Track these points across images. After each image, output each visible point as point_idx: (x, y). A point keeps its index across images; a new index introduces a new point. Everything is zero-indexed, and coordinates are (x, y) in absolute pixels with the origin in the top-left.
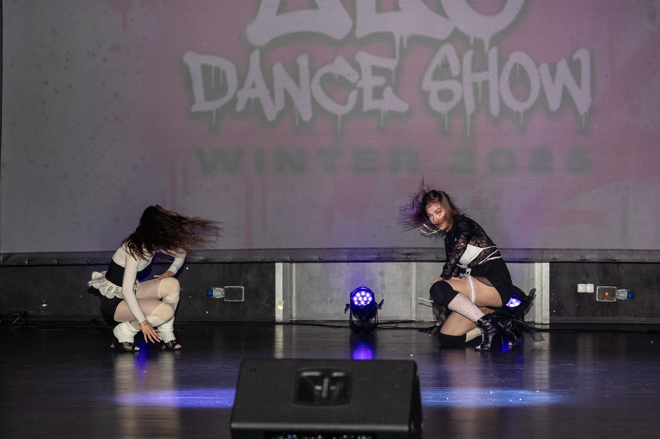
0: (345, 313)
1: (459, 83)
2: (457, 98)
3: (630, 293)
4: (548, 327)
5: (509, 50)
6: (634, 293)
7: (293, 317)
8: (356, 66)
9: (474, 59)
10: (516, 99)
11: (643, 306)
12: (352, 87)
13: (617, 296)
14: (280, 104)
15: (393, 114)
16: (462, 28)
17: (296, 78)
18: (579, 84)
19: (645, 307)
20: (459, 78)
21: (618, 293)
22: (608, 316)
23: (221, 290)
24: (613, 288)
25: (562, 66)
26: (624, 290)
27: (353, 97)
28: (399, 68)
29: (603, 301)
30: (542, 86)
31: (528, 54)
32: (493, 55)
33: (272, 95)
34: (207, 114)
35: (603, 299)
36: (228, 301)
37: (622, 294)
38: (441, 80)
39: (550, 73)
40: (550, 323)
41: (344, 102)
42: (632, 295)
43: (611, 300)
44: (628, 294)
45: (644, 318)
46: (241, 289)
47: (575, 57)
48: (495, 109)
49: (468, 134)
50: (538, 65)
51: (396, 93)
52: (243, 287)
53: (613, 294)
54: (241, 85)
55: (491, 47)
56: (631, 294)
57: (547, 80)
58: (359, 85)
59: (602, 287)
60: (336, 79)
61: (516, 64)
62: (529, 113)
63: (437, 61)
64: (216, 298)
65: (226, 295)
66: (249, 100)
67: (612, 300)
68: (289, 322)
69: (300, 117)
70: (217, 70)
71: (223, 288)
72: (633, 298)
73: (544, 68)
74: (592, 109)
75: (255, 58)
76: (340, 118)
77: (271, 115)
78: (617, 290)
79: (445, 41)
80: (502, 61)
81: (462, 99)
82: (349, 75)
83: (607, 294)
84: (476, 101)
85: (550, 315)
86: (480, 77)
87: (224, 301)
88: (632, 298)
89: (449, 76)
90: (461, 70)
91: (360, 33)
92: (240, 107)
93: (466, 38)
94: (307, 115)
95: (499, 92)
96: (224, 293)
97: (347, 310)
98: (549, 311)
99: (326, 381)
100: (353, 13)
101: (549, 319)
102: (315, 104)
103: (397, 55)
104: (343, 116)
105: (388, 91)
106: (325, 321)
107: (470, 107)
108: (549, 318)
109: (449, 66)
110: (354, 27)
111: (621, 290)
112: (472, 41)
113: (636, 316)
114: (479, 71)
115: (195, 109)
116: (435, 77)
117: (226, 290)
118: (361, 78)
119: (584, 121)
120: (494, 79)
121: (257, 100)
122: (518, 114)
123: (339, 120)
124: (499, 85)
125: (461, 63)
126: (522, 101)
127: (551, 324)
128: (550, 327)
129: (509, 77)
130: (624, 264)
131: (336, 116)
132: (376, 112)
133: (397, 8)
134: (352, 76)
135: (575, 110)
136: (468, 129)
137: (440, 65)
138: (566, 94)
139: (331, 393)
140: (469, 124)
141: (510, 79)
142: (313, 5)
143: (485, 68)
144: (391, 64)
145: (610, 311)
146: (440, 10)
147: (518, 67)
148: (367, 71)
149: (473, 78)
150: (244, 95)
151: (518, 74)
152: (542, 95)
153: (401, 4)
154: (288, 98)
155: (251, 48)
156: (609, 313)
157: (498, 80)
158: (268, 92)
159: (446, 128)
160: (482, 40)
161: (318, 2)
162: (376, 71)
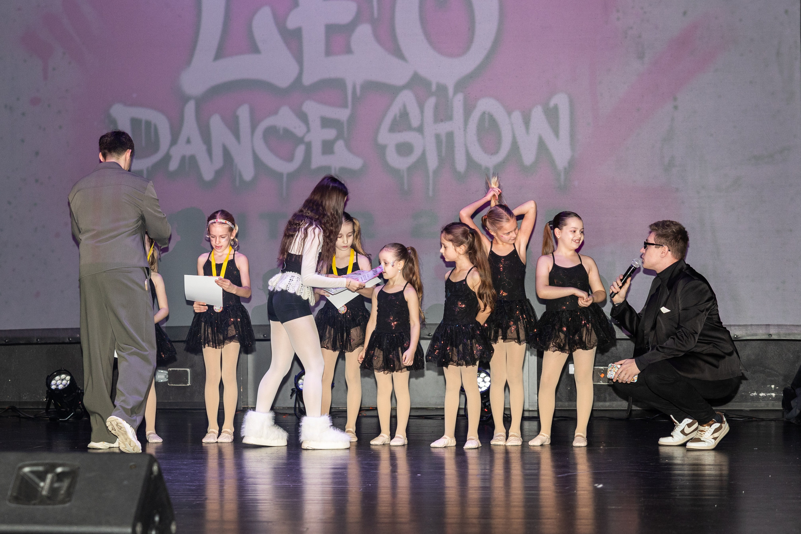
0: (291, 398)
1: (419, 134)
2: (417, 152)
5: (476, 96)
7: (249, 404)
8: (303, 118)
9: (436, 107)
10: (485, 153)
12: (300, 140)
14: (219, 161)
15: (344, 171)
16: (423, 73)
17: (236, 133)
18: (557, 134)
20: (420, 130)
22: (605, 401)
23: (165, 373)
25: (538, 113)
27: (300, 151)
28: (352, 119)
29: (598, 383)
30: (514, 137)
31: (498, 100)
32: (458, 102)
33: (209, 152)
35: (598, 381)
36: (172, 386)
38: (399, 132)
39: (524, 121)
41: (290, 158)
43: (608, 383)
46: (187, 372)
47: (552, 104)
48: (461, 164)
49: (431, 193)
50: (509, 113)
51: (349, 147)
52: (188, 370)
54: (174, 141)
55: (456, 92)
57: (520, 130)
58: (307, 139)
59: (597, 368)
60: (281, 132)
61: (484, 113)
62: (499, 167)
63: (395, 110)
64: (159, 381)
65: (168, 378)
66: (183, 158)
68: (242, 409)
69: (240, 176)
70: (148, 123)
71: (168, 371)
73: (517, 116)
74: (572, 164)
75: (190, 109)
76: (285, 176)
77: (208, 174)
79: (404, 87)
80: (468, 110)
81: (424, 154)
82: (295, 128)
83: (602, 375)
84: (439, 155)
86: (444, 128)
87: (168, 385)
89: (409, 128)
90: (422, 120)
91: (307, 80)
92: (173, 165)
93: (428, 84)
94: (248, 173)
95: (465, 145)
96: (167, 376)
99: (49, 477)
100: (299, 57)
102: (257, 162)
103: (350, 104)
104: (292, 176)
105: (340, 146)
106: (284, 408)
107: (432, 163)
109: (408, 115)
110: (301, 74)
112: (434, 87)
114: (442, 121)
116: (394, 128)
117: (170, 374)
118: (308, 130)
120: (459, 129)
121: (193, 158)
122: (487, 168)
123: (285, 179)
124: (465, 136)
125: (422, 111)
126: (492, 154)
129: (477, 127)
130: (622, 341)
131: (281, 175)
132: (325, 170)
133: (348, 50)
134: (298, 129)
135: (552, 162)
136: (431, 188)
137: (398, 115)
138: (542, 145)
139: (53, 491)
140: (431, 182)
141: (478, 130)
142: (254, 49)
143: (449, 118)
144: (343, 114)
145: (607, 396)
146: (398, 53)
147: (487, 116)
148: (315, 123)
149: (435, 129)
150: (177, 153)
151: (487, 124)
152: (515, 147)
153: (354, 46)
154: (227, 155)
155: (185, 99)
156: (606, 398)
157: (464, 130)
158: (204, 148)
159: (406, 187)
160: (446, 85)
161: (260, 45)
162: (326, 122)
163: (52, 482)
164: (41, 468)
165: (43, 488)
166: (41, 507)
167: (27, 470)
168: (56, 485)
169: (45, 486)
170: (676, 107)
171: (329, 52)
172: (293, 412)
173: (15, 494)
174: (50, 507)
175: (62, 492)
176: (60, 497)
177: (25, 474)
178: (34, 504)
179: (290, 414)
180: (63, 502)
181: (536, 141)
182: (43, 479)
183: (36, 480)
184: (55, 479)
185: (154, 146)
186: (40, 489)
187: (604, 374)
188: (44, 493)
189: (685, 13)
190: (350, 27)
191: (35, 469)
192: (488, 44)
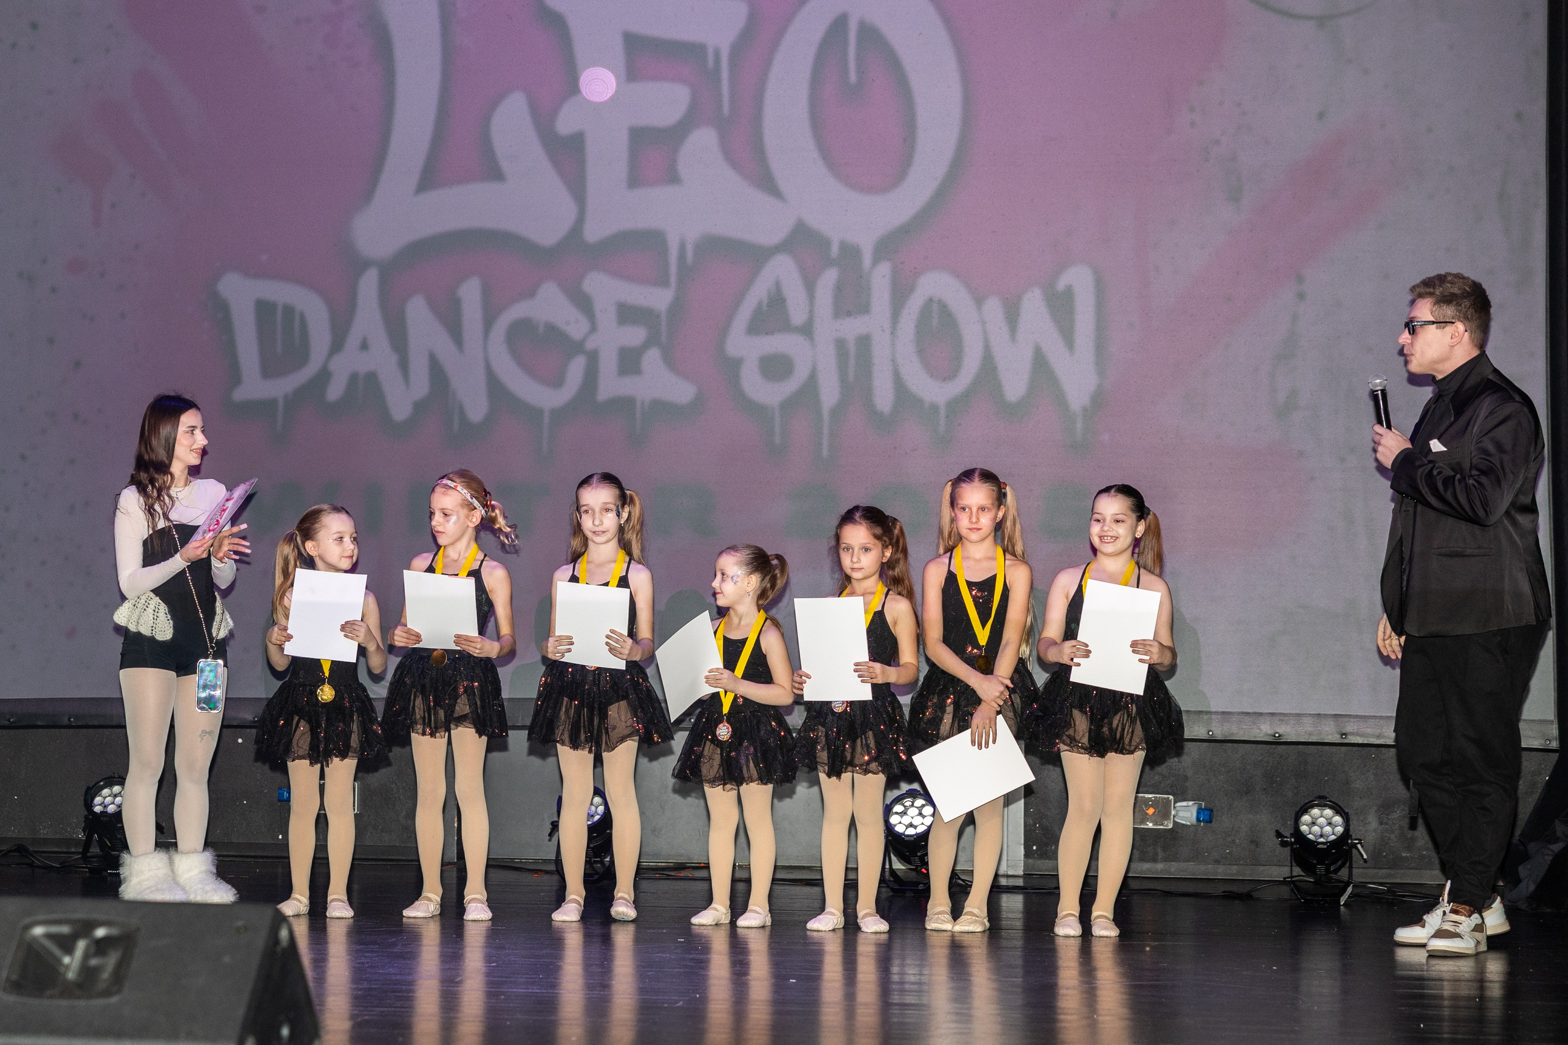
0: (550, 840)
1: (804, 339)
2: (801, 373)
3: (1204, 809)
4: (1020, 882)
5: (915, 268)
6: (1212, 811)
8: (584, 304)
9: (838, 288)
10: (931, 377)
11: (1233, 841)
12: (576, 347)
13: (1174, 816)
14: (421, 385)
15: (661, 408)
16: (814, 221)
17: (455, 331)
18: (1070, 343)
19: (1238, 841)
20: (807, 330)
21: (1177, 809)
22: (1154, 860)
24: (1165, 798)
25: (1033, 304)
26: (1191, 803)
27: (576, 369)
28: (677, 308)
29: (1142, 826)
30: (987, 349)
31: (958, 276)
32: (881, 278)
33: (404, 366)
34: (264, 408)
35: (1143, 822)
37: (1186, 813)
38: (767, 334)
39: (1006, 318)
40: (1025, 874)
41: (557, 381)
42: (1207, 815)
43: (1160, 825)
44: (1198, 813)
45: (1235, 867)
47: (1061, 284)
48: (884, 398)
49: (825, 452)
50: (979, 301)
51: (669, 361)
53: (1164, 812)
54: (337, 345)
55: (876, 260)
56: (1206, 813)
57: (999, 333)
58: (590, 345)
60: (541, 330)
61: (931, 300)
62: (958, 405)
63: (759, 292)
66: (354, 377)
67: (1162, 825)
69: (462, 412)
70: (289, 311)
72: (1211, 822)
73: (993, 307)
74: (1099, 400)
75: (369, 284)
76: (547, 416)
77: (400, 406)
78: (1175, 803)
79: (777, 249)
80: (900, 293)
81: (813, 376)
82: (568, 323)
83: (1151, 811)
84: (843, 380)
85: (1027, 855)
86: (852, 328)
88: (1207, 822)
89: (786, 326)
90: (811, 311)
91: (593, 232)
92: (335, 391)
93: (823, 243)
94: (476, 408)
95: (893, 361)
97: (554, 835)
98: (1023, 846)
100: (577, 187)
101: (1023, 864)
102: (494, 385)
103: (673, 279)
104: (560, 415)
105: (652, 358)
106: (536, 861)
107: (829, 394)
108: (1023, 862)
109: (784, 302)
110: (580, 220)
111: (1185, 803)
112: (835, 250)
113: (1217, 862)
114: (849, 314)
115: (240, 394)
116: (756, 328)
118: (594, 328)
119: (1079, 425)
120: (883, 331)
121: (372, 378)
122: (934, 408)
123: (546, 420)
124: (893, 344)
125: (811, 296)
126: (944, 379)
127: (1026, 876)
128: (1024, 882)
129: (916, 327)
130: (1192, 745)
131: (539, 412)
132: (624, 405)
133: (672, 177)
134: (574, 325)
135: (1060, 399)
136: (825, 442)
137: (765, 301)
138: (1040, 364)
139: (88, 973)
140: (826, 431)
141: (918, 332)
142: (493, 172)
143: (864, 309)
144: (659, 299)
145: (1159, 850)
146: (767, 183)
147: (935, 307)
148: (606, 315)
149: (836, 330)
150: (344, 367)
151: (935, 322)
152: (988, 366)
153: (683, 169)
154: (438, 374)
155: (360, 265)
156: (1156, 854)
157: (892, 333)
158: (394, 359)
159: (777, 439)
160: (858, 245)
161: (505, 165)
162: (627, 314)
163: (86, 956)
164: (65, 929)
165: (67, 967)
166: (64, 1003)
167: (38, 931)
168: (94, 962)
169: (71, 963)
170: (1301, 296)
171: (635, 180)
172: (552, 867)
173: (14, 977)
174: (81, 1003)
175: (105, 975)
176: (101, 986)
177: (35, 939)
178: (51, 997)
179: (547, 872)
180: (107, 993)
181: (1028, 354)
182: (69, 950)
183: (56, 951)
184: (93, 950)
185: (299, 354)
186: (62, 970)
187: (1155, 809)
188: (71, 975)
189: (1321, 116)
190: (676, 134)
191: (55, 929)
192: (940, 170)
